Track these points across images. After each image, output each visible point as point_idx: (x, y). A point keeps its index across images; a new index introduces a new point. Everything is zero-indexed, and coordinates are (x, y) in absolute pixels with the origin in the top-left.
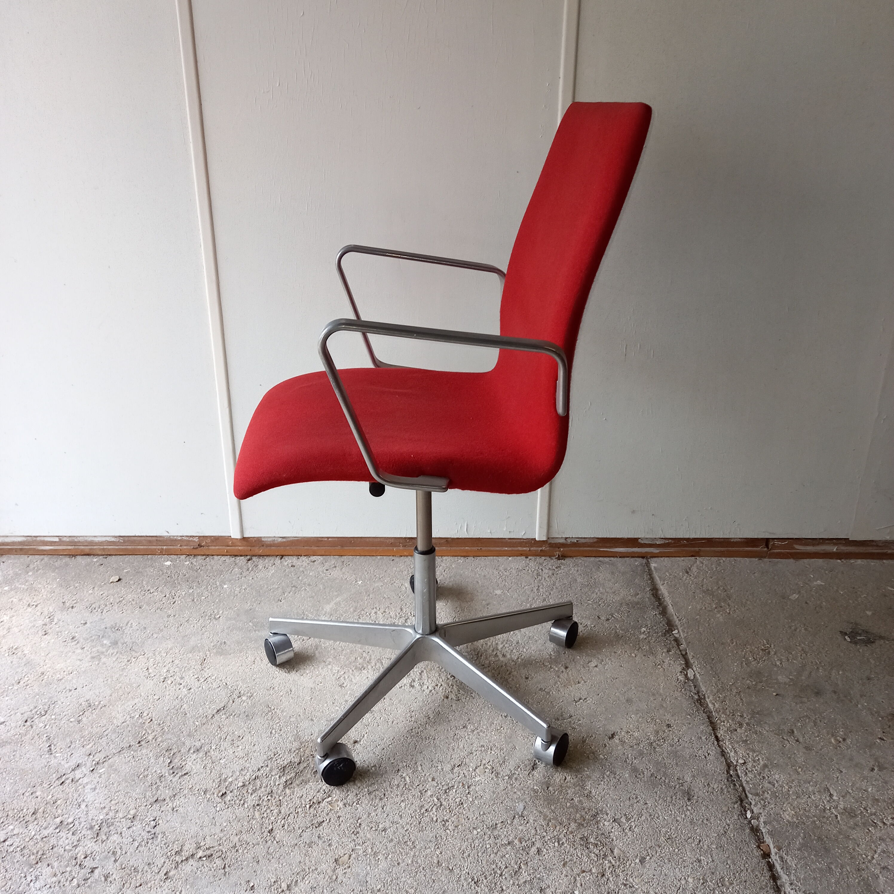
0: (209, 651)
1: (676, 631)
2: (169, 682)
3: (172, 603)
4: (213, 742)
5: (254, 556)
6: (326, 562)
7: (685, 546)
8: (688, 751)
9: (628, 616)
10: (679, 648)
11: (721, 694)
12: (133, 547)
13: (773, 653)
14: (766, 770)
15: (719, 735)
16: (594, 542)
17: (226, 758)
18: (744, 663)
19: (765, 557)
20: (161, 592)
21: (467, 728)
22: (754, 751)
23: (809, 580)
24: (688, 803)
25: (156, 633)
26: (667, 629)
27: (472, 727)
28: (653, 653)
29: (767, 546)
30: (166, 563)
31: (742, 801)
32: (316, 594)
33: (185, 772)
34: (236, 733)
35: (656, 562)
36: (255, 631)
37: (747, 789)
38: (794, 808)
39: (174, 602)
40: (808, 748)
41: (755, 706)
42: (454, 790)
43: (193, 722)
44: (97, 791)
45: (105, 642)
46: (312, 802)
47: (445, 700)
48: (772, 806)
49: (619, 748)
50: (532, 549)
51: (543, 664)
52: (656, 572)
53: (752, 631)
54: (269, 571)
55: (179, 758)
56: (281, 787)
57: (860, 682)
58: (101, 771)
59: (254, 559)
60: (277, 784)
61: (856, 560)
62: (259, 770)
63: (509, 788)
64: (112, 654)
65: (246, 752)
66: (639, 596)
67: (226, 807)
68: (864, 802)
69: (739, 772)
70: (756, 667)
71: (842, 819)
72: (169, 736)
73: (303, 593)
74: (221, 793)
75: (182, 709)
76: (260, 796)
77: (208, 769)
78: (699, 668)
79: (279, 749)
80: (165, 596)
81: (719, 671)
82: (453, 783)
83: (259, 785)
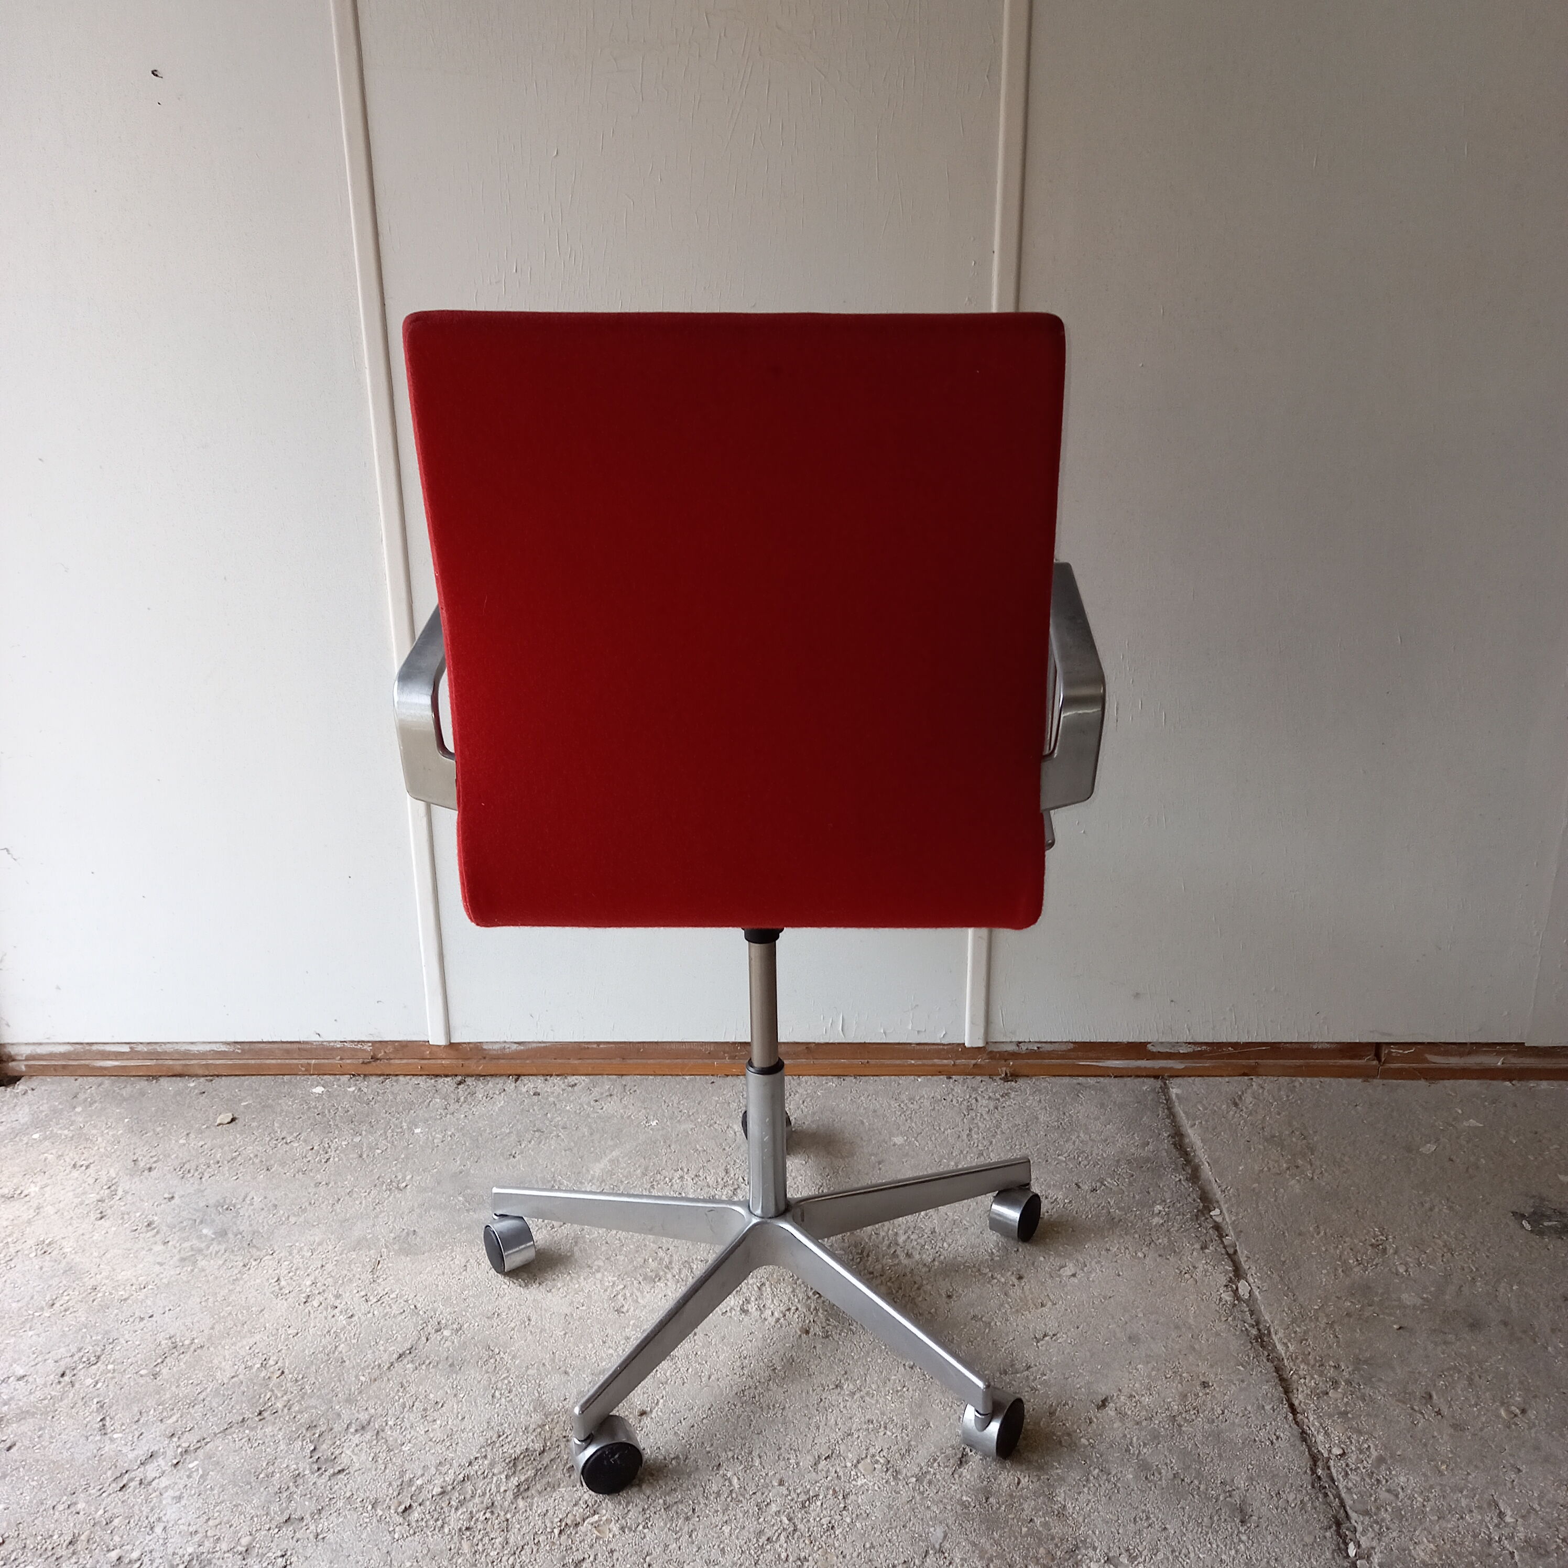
0: (387, 1247)
1: (1217, 1211)
2: (316, 1304)
3: (323, 1161)
4: (390, 1412)
5: (468, 1076)
6: (594, 1087)
7: (1230, 1056)
8: (1240, 1432)
9: (1130, 1184)
10: (1222, 1242)
11: (1299, 1327)
12: (258, 1061)
13: (1391, 1251)
14: (1383, 1467)
15: (1296, 1403)
16: (1069, 1050)
17: (413, 1441)
18: (1340, 1270)
19: (1374, 1077)
20: (305, 1141)
21: (842, 1388)
22: (1360, 1432)
23: (1455, 1119)
24: (1242, 1529)
25: (295, 1215)
26: (1201, 1208)
27: (851, 1386)
28: (1175, 1252)
29: (1378, 1056)
30: (314, 1090)
31: (1338, 1524)
32: (576, 1143)
33: (340, 1468)
34: (432, 1396)
35: (1179, 1086)
36: (468, 1211)
37: (1349, 1503)
38: (1434, 1537)
39: (328, 1160)
40: (1458, 1427)
41: (1360, 1349)
42: (819, 1503)
43: (357, 1377)
44: (183, 1502)
45: (205, 1231)
46: (563, 1524)
47: (804, 1336)
48: (1395, 1534)
49: (1115, 1425)
50: (958, 1062)
51: (979, 1270)
52: (1180, 1104)
53: (1353, 1210)
54: (494, 1103)
55: (330, 1443)
56: (510, 1495)
57: (1551, 1305)
58: (191, 1466)
59: (469, 1081)
60: (502, 1490)
61: (1539, 1082)
62: (470, 1464)
63: (918, 1498)
64: (217, 1253)
65: (449, 1432)
66: (1150, 1147)
67: (411, 1532)
68: (1563, 1528)
69: (1333, 1470)
70: (1361, 1277)
71: (1523, 1560)
72: (313, 1402)
73: (552, 1142)
74: (403, 1507)
75: (337, 1353)
76: (471, 1512)
77: (380, 1462)
78: (1260, 1278)
79: (506, 1425)
80: (313, 1149)
81: (1295, 1283)
82: (817, 1489)
83: (470, 1492)
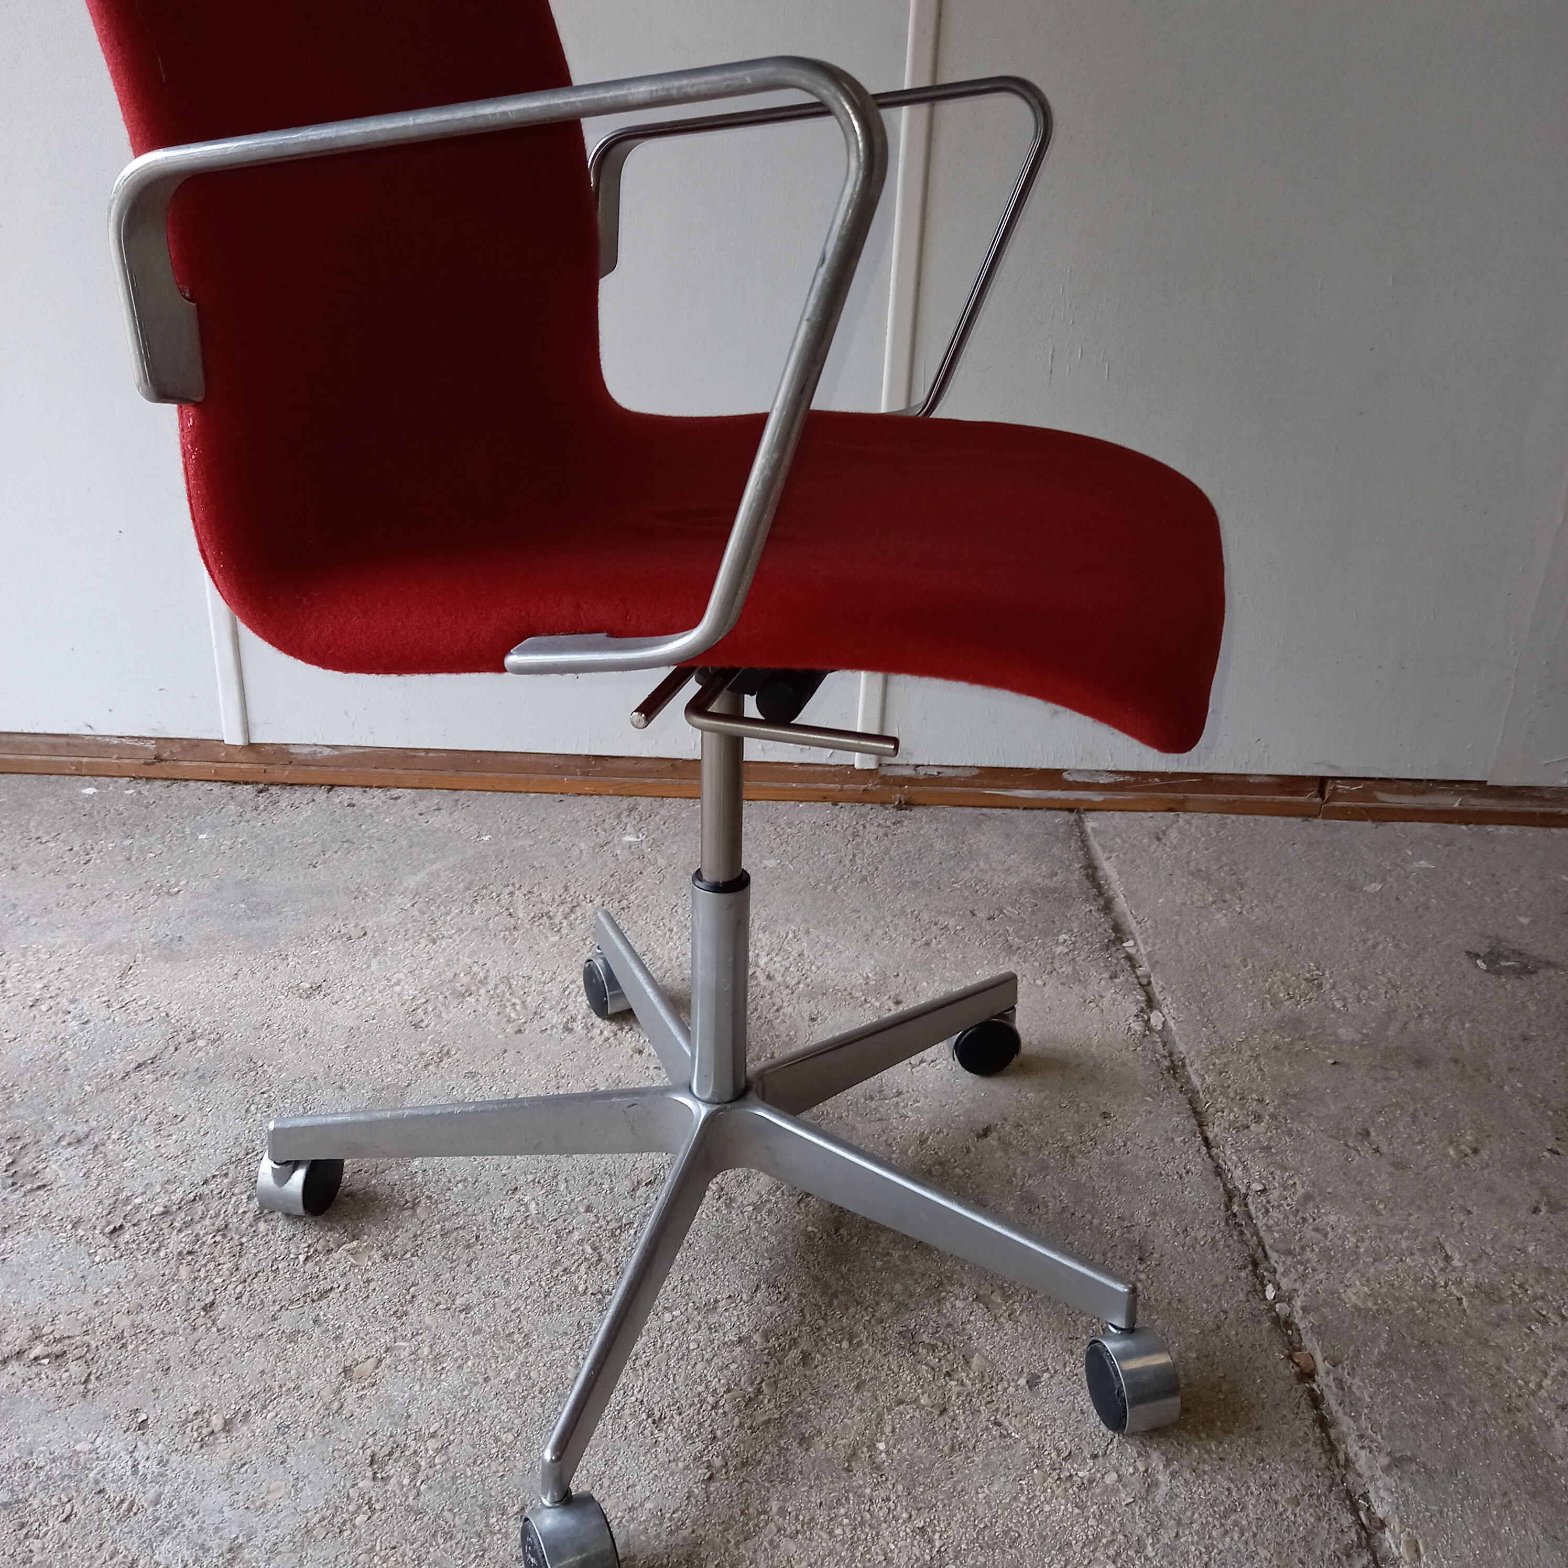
0: (143, 952)
1: (1131, 943)
2: (44, 1008)
3: (82, 862)
4: (116, 1125)
5: (272, 784)
6: (421, 800)
7: (1156, 788)
8: (1144, 1165)
9: (1033, 912)
10: (1135, 972)
11: (1219, 1058)
12: (19, 757)
13: (1328, 986)
14: (1311, 1204)
15: (1211, 1136)
16: (974, 777)
17: (139, 1157)
18: (1269, 1004)
19: (1316, 816)
20: (64, 841)
22: (1284, 1168)
23: (1403, 860)
24: (1141, 1267)
25: (36, 916)
26: (1112, 938)
28: (1080, 980)
29: (1321, 793)
30: (84, 791)
31: (1255, 1264)
32: (390, 856)
33: (40, 1184)
34: (171, 1109)
35: (1096, 819)
36: (249, 919)
37: (1268, 1241)
38: (1368, 1280)
39: (89, 861)
40: (1399, 1165)
41: (1289, 1084)
42: (632, 1232)
43: (81, 1086)
46: (312, 1250)
48: (1322, 1276)
49: (997, 1155)
50: (846, 787)
51: (851, 994)
52: (1095, 837)
53: (1286, 945)
54: (300, 812)
55: (34, 1156)
56: (250, 1216)
57: (1508, 1044)
59: (273, 790)
60: (240, 1212)
61: (1498, 827)
62: (206, 1182)
63: (753, 1228)
65: (185, 1148)
66: (1059, 878)
67: (117, 1255)
68: (1519, 1274)
69: (1252, 1208)
70: (1292, 1011)
71: (1471, 1306)
72: (21, 1112)
73: (363, 853)
74: (112, 1227)
75: (61, 1060)
76: (197, 1235)
77: (93, 1177)
78: (1174, 1009)
79: (258, 1142)
80: (71, 850)
81: (1215, 1015)
82: (631, 1216)
83: (200, 1213)
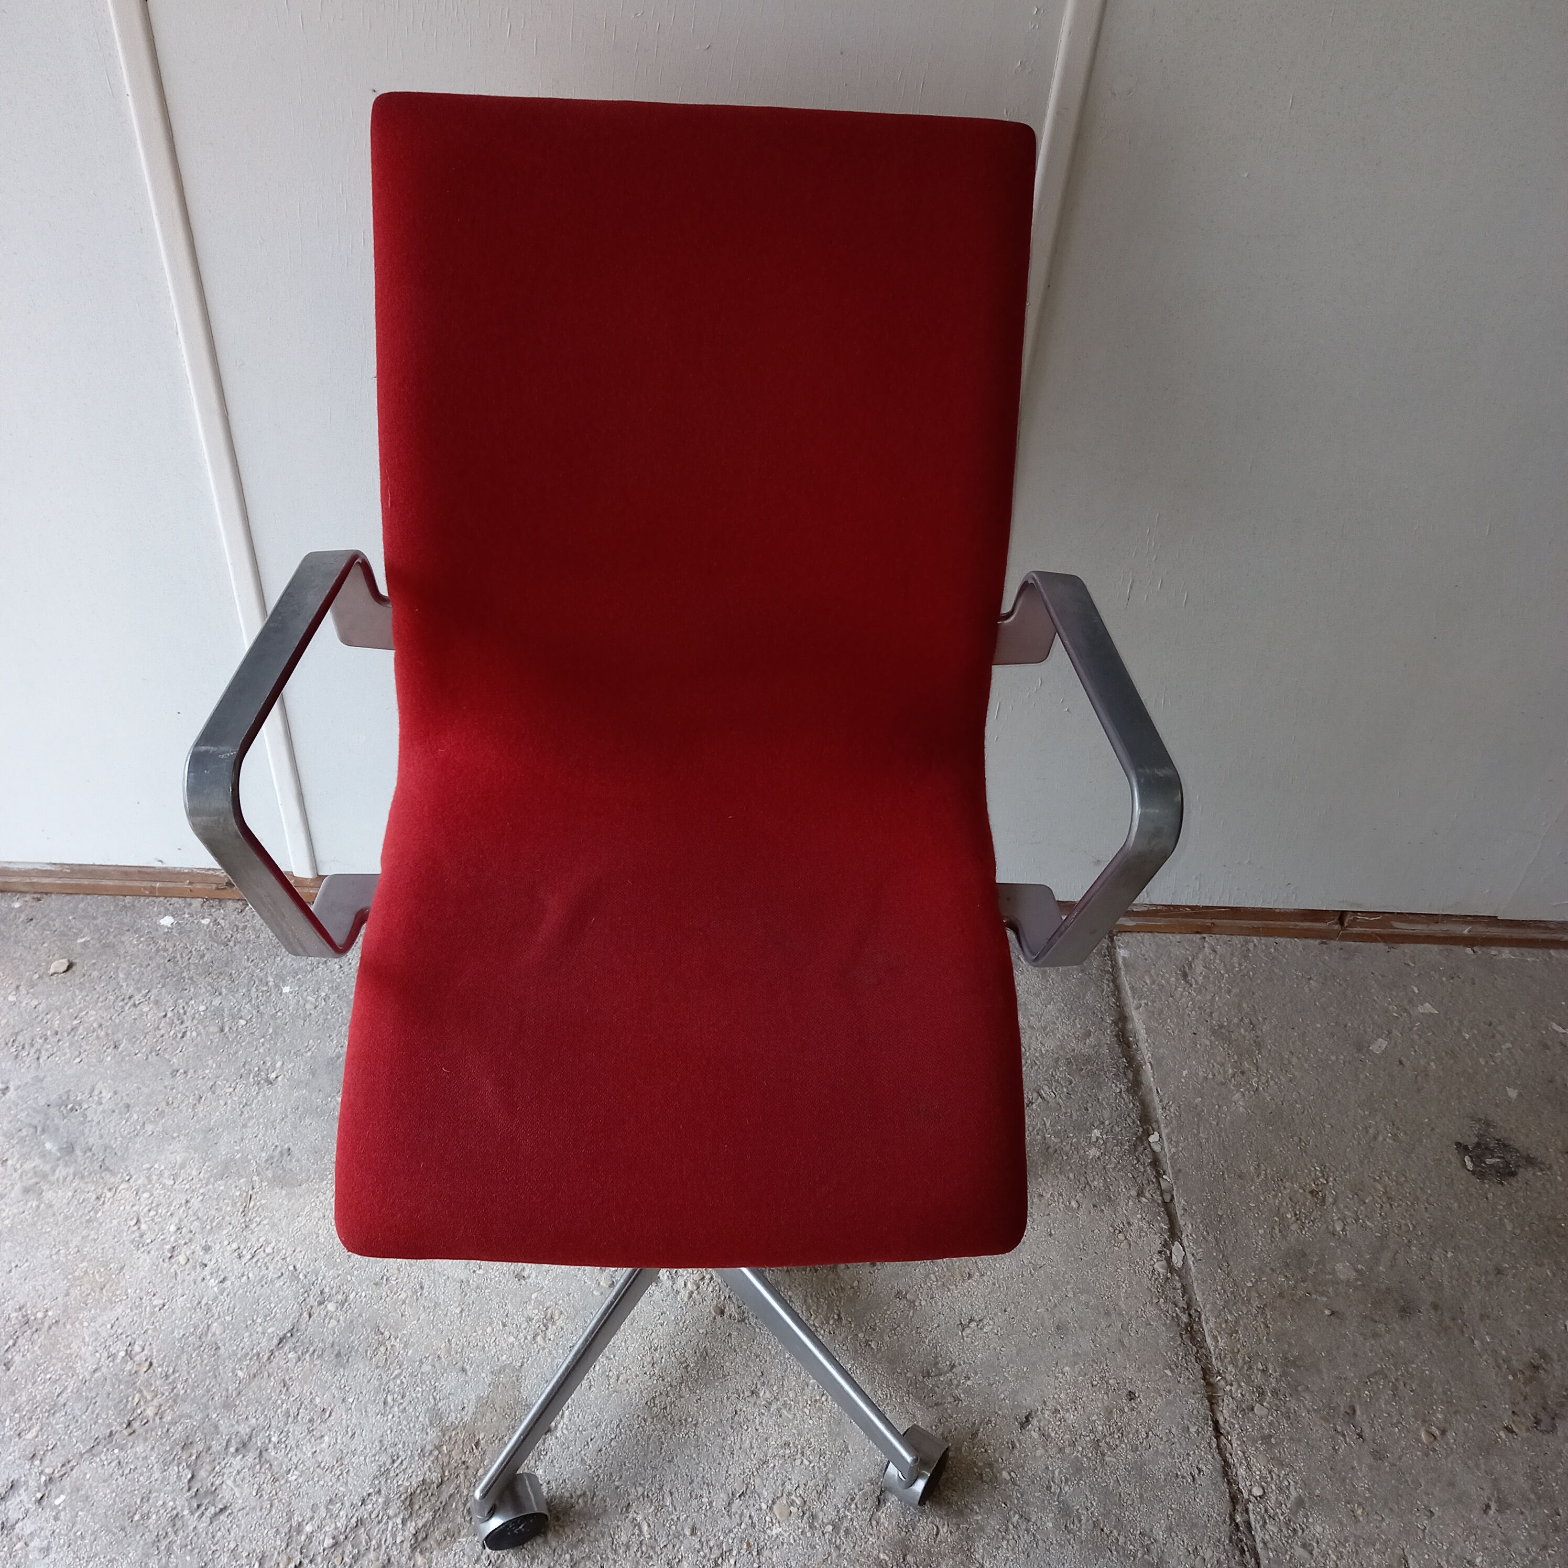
0: (259, 1173)
1: (1156, 1137)
2: (182, 1259)
3: (180, 1035)
4: (273, 1423)
7: (1187, 915)
8: (1163, 1463)
9: (1068, 1096)
10: (1159, 1185)
11: (1231, 1313)
12: (93, 881)
13: (1331, 1200)
14: (1301, 1512)
15: (1221, 1422)
17: (300, 1467)
18: (1277, 1229)
19: (1333, 939)
20: (156, 1002)
21: (758, 1396)
22: (1281, 1464)
23: (1410, 1002)
25: (151, 1122)
26: (1139, 1134)
27: (768, 1395)
28: (1110, 1200)
29: (1342, 923)
30: (162, 920)
33: (221, 1505)
34: (318, 1400)
35: (1127, 946)
37: (1263, 1563)
39: (185, 1033)
40: (1378, 1455)
41: (1290, 1344)
42: (732, 1561)
43: (233, 1371)
44: (52, 1556)
45: (48, 1146)
47: (718, 1318)
49: (1038, 1452)
52: (1126, 973)
53: (1296, 1139)
55: (209, 1468)
56: (407, 1547)
57: (1483, 1280)
58: (57, 1502)
60: (398, 1541)
61: (1502, 947)
62: (363, 1502)
63: (834, 1555)
64: (65, 1179)
65: (339, 1455)
66: (1091, 1040)
69: (1252, 1517)
70: (1297, 1239)
74: (293, 1564)
75: (210, 1335)
77: (266, 1497)
78: (1194, 1241)
79: (400, 1446)
80: (165, 1016)
81: (1230, 1249)
82: (730, 1541)
83: (364, 1543)
